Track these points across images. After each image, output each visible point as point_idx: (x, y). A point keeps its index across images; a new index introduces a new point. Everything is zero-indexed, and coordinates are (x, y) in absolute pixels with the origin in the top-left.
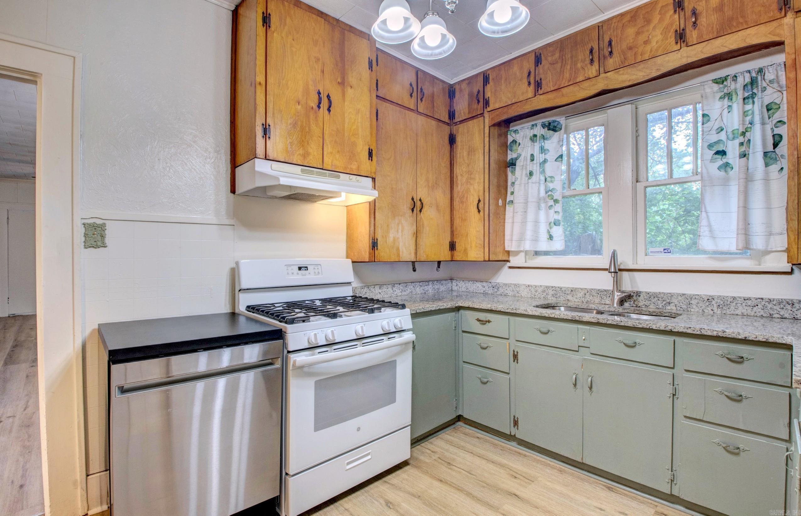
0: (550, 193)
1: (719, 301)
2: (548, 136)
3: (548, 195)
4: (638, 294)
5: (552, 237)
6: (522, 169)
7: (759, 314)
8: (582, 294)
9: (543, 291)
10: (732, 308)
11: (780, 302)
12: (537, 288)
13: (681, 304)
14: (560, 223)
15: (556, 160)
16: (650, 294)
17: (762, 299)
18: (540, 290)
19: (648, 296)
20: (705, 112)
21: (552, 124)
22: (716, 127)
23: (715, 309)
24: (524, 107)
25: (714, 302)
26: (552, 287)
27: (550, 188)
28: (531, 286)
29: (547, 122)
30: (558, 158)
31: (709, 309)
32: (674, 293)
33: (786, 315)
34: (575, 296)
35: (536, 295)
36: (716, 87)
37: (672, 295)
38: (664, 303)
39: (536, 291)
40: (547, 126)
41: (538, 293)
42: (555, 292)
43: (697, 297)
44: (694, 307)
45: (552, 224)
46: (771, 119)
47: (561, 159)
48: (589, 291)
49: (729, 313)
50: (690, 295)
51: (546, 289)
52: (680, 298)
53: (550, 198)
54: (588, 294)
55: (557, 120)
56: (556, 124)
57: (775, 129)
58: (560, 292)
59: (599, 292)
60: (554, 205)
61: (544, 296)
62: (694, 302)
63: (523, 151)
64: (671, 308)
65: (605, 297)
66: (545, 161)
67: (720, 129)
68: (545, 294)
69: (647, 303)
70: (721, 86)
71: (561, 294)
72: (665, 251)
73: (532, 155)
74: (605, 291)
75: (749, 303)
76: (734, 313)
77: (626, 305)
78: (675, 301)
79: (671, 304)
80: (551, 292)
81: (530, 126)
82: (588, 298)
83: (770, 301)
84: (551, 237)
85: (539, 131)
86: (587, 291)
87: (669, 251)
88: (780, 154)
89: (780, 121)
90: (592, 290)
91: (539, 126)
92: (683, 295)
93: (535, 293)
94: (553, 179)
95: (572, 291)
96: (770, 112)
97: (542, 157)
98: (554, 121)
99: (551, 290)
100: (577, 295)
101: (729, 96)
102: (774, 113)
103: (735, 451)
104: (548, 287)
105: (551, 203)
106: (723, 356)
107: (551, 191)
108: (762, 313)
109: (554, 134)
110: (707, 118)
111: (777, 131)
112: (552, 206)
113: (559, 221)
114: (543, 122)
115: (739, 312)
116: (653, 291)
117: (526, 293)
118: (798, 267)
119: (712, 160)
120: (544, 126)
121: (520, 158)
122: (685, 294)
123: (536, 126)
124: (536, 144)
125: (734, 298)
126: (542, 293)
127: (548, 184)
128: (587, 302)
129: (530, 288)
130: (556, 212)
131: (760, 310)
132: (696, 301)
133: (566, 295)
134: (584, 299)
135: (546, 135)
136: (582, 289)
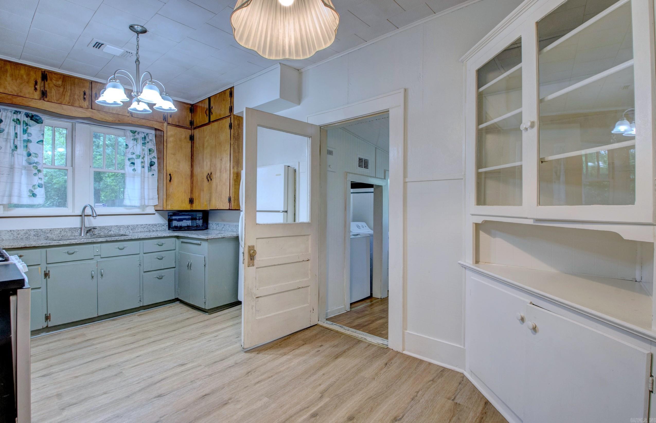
0: (35, 165)
1: (131, 227)
2: (31, 124)
3: (33, 166)
4: (94, 228)
5: (36, 195)
6: (6, 141)
7: (146, 231)
8: (58, 232)
9: (26, 233)
10: (137, 229)
11: (152, 225)
12: (19, 231)
13: (116, 230)
14: (42, 186)
15: (37, 142)
16: (101, 227)
17: (147, 224)
18: (22, 233)
19: (100, 228)
20: (127, 144)
21: (34, 117)
22: (131, 152)
23: (130, 231)
24: (28, 103)
25: (129, 228)
26: (34, 230)
27: (35, 161)
28: (14, 231)
29: (30, 114)
30: (39, 141)
31: (128, 231)
32: (112, 226)
33: (154, 230)
34: (53, 234)
35: (19, 236)
36: (131, 134)
37: (111, 227)
38: (108, 231)
39: (18, 234)
40: (30, 117)
41: (20, 235)
42: (36, 233)
43: (123, 226)
44: (122, 231)
45: (37, 186)
46: (151, 155)
47: (42, 143)
48: (64, 230)
49: (135, 232)
50: (120, 226)
51: (28, 231)
52: (115, 228)
53: (34, 168)
54: (63, 231)
55: (40, 116)
56: (38, 118)
57: (152, 159)
58: (41, 232)
59: (71, 229)
60: (37, 173)
61: (26, 236)
62: (121, 229)
63: (6, 127)
64: (112, 233)
65: (75, 232)
66: (28, 141)
67: (133, 153)
68: (27, 235)
69: (99, 232)
70: (133, 134)
71: (42, 233)
72: (103, 205)
73: (16, 134)
74: (75, 228)
75: (142, 226)
76: (137, 231)
77: (88, 234)
78: (113, 229)
79: (111, 231)
80: (32, 233)
81: (14, 111)
82: (63, 233)
83: (149, 225)
84: (34, 195)
85: (22, 117)
86: (62, 230)
87: (105, 205)
88: (153, 169)
89: (154, 157)
90: (65, 229)
91: (23, 114)
92: (117, 226)
93: (17, 235)
94: (37, 156)
95: (51, 231)
96: (151, 152)
97: (25, 137)
98: (37, 116)
99: (33, 232)
100: (54, 233)
101: (135, 140)
102: (152, 153)
103: (160, 278)
104: (30, 230)
105: (36, 171)
106: (156, 244)
107: (36, 163)
108: (147, 230)
109: (36, 125)
110: (127, 147)
111: (153, 160)
112: (36, 174)
113: (42, 184)
114: (26, 113)
115: (139, 231)
116: (103, 226)
117: (8, 237)
118: (157, 212)
119: (130, 166)
120: (27, 115)
121: (4, 132)
122: (118, 226)
123: (20, 113)
124: (19, 126)
125: (137, 225)
126: (24, 235)
127: (33, 158)
128: (62, 237)
129: (12, 232)
130: (39, 178)
131: (146, 229)
132: (122, 228)
133: (46, 234)
134: (60, 234)
135: (30, 123)
136: (58, 229)
